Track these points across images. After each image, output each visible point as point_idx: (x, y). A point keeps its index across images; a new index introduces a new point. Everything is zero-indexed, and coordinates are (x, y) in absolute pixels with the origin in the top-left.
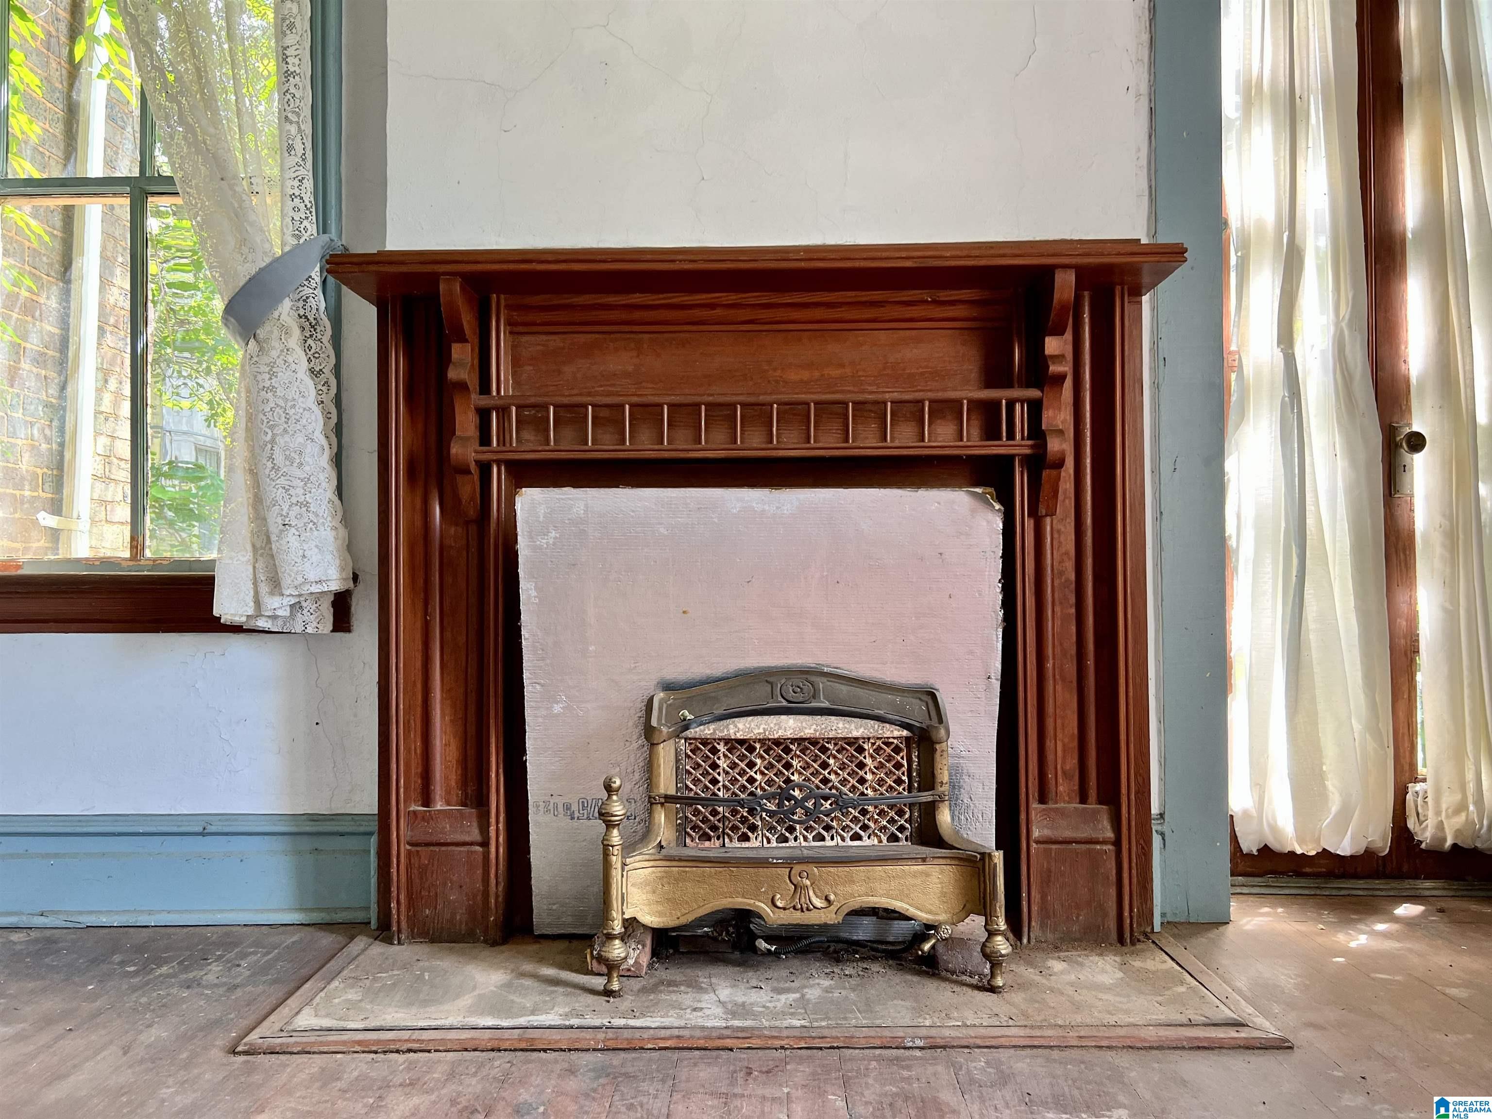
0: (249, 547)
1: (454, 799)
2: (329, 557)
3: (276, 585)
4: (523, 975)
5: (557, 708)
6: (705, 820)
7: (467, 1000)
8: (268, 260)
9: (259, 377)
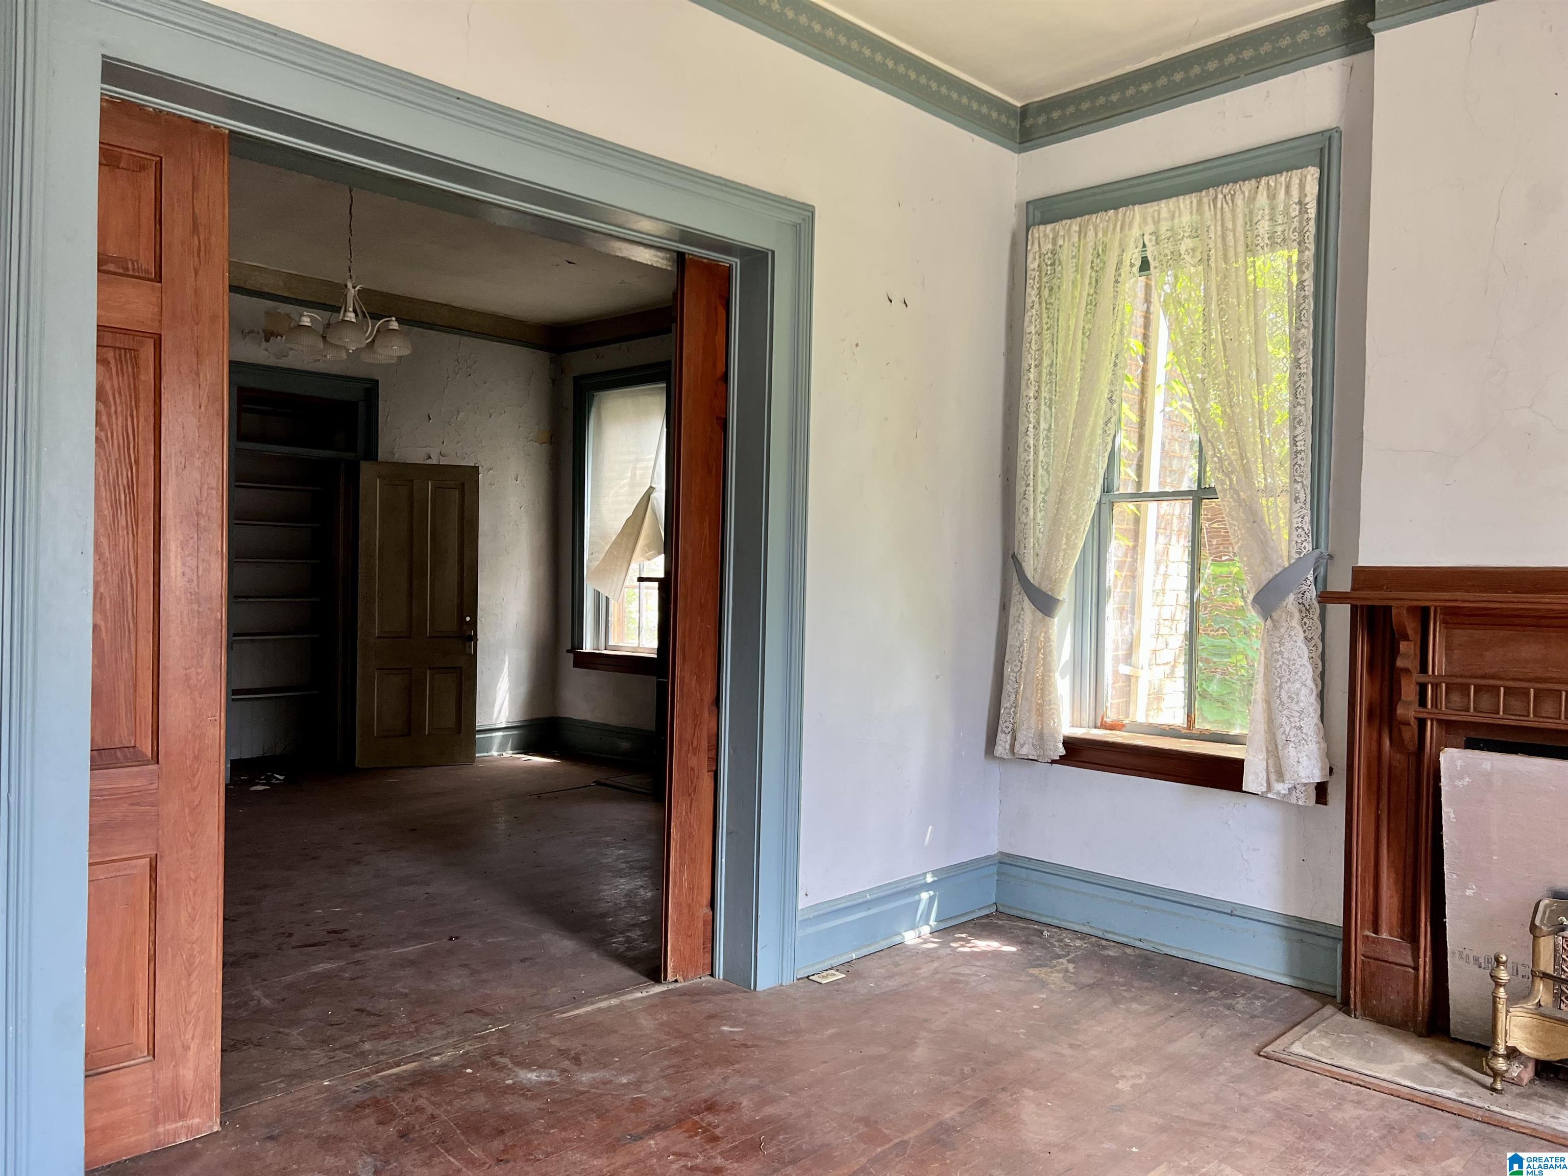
0: (1264, 749)
1: (1396, 934)
2: (1314, 762)
3: (1280, 777)
4: (1438, 1062)
5: (1469, 892)
7: (1396, 1066)
8: (1280, 569)
9: (1273, 645)
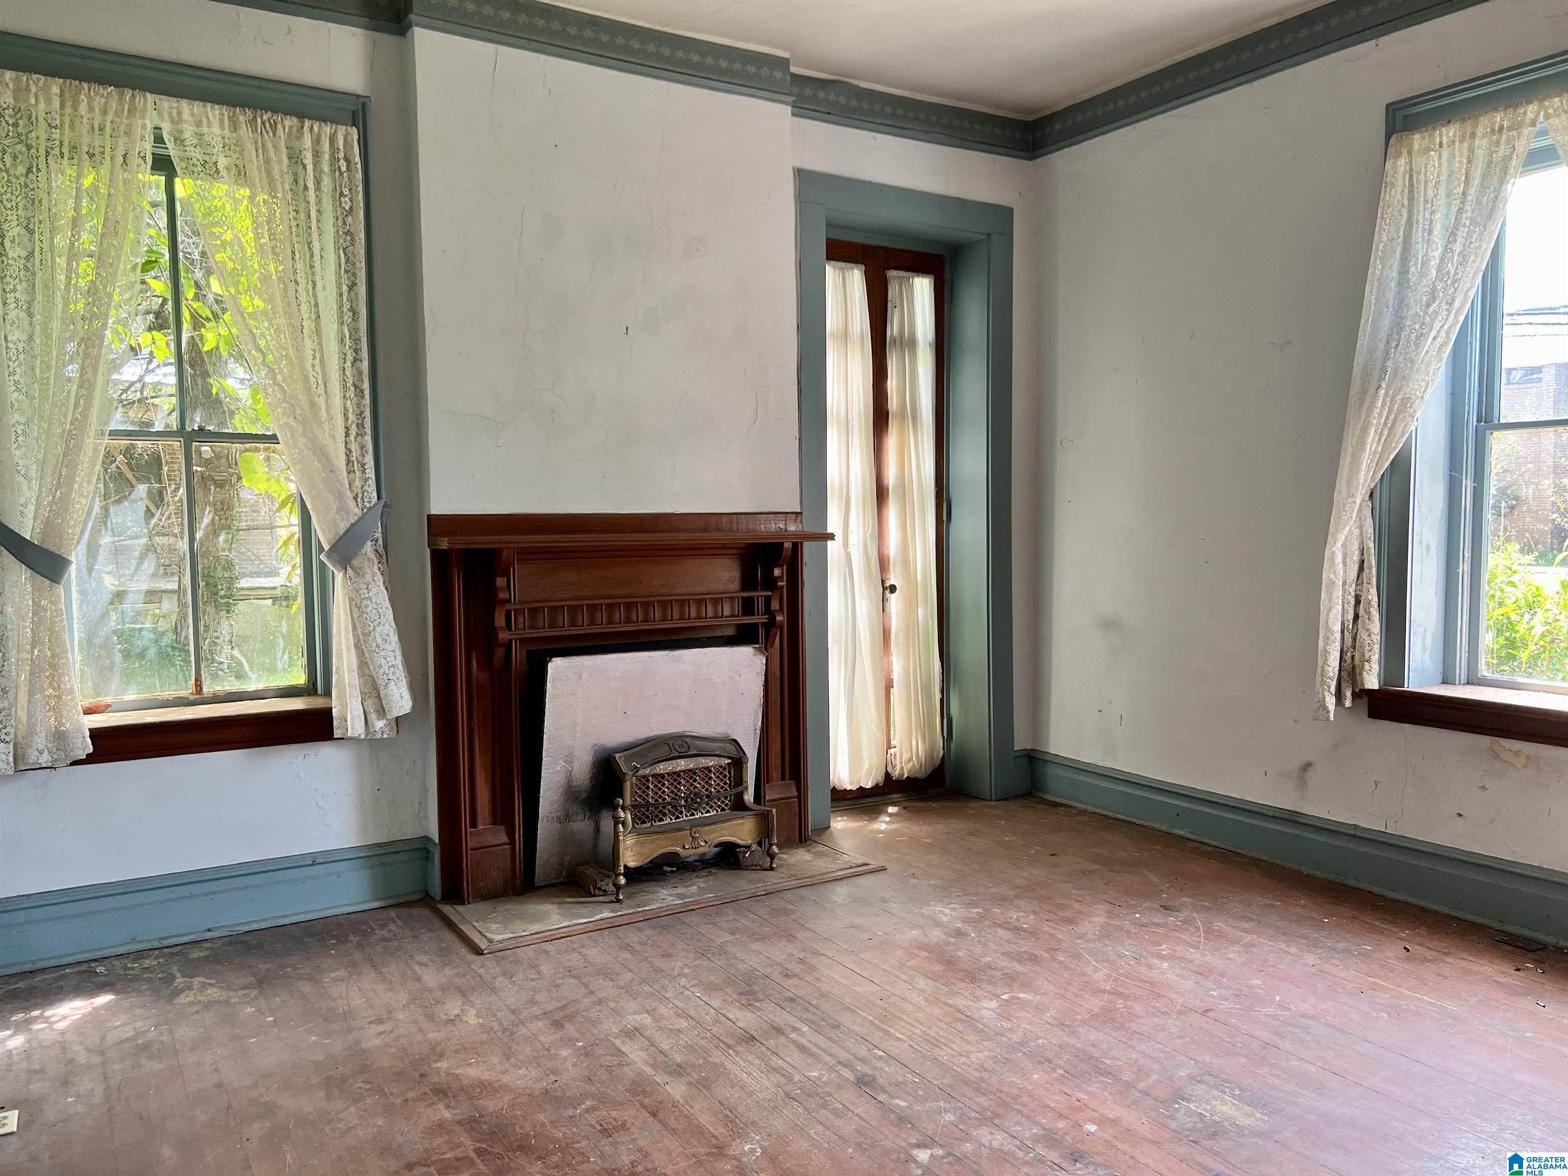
1: (490, 822)
4: (560, 903)
5: (558, 768)
6: (644, 814)
8: (356, 518)
9: (361, 592)
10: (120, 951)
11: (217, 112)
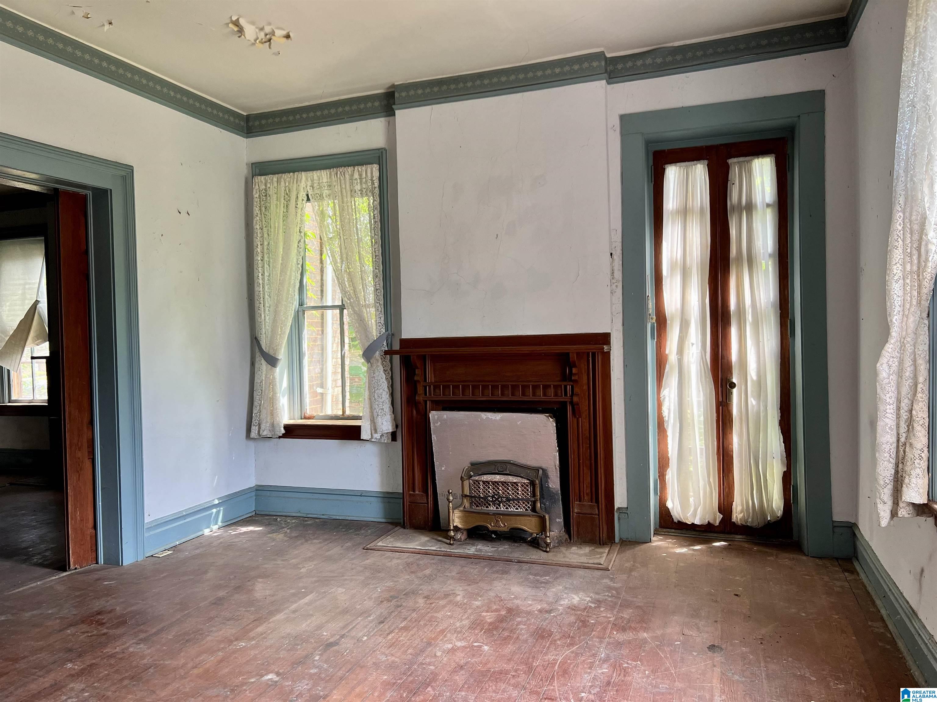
0: (369, 420)
1: (421, 491)
2: (389, 423)
3: (376, 432)
4: (433, 539)
5: (443, 468)
6: (477, 502)
7: (417, 543)
8: (373, 341)
9: (371, 374)
10: (294, 515)
11: (325, 173)
